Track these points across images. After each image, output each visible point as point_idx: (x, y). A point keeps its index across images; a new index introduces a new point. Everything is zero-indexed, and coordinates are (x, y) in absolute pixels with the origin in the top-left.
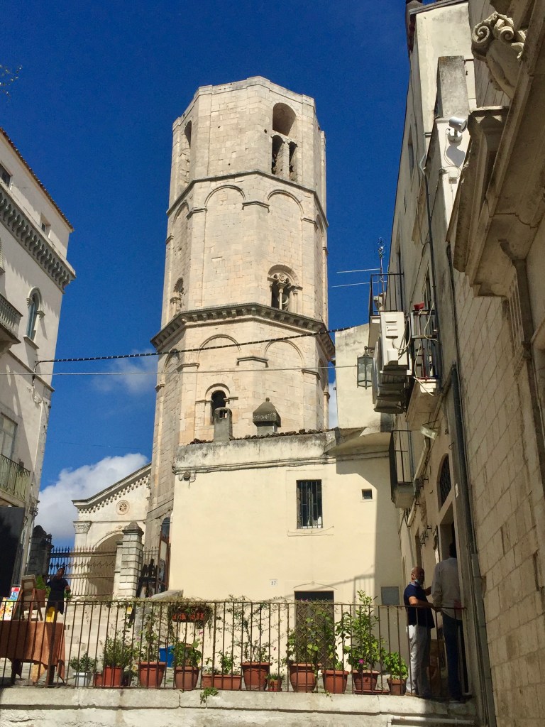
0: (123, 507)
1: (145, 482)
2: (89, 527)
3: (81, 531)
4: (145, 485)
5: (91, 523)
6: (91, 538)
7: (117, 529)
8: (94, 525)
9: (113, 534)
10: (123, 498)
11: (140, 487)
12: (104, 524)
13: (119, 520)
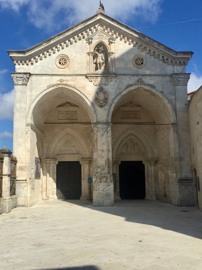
0: (63, 61)
1: (84, 38)
2: (28, 78)
3: (20, 82)
4: (84, 41)
5: (30, 75)
6: (31, 90)
7: (59, 82)
8: (33, 78)
9: (55, 87)
10: (62, 52)
11: (79, 43)
12: (44, 78)
13: (60, 73)
